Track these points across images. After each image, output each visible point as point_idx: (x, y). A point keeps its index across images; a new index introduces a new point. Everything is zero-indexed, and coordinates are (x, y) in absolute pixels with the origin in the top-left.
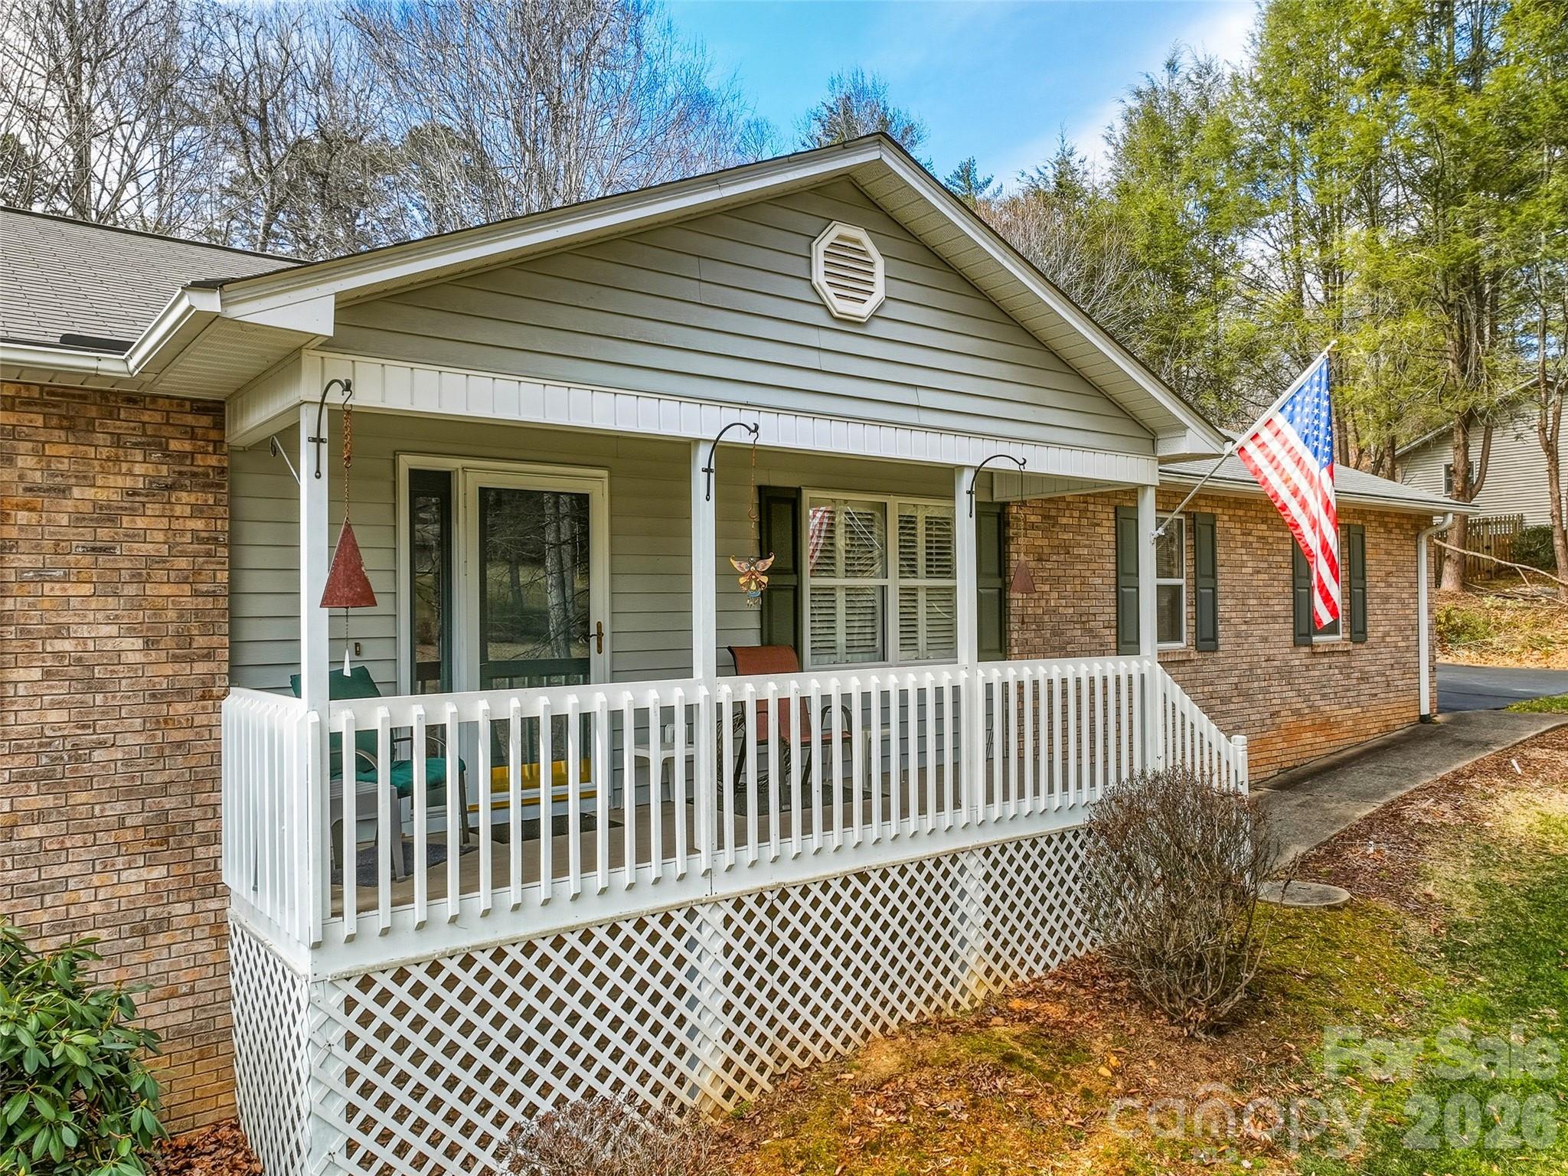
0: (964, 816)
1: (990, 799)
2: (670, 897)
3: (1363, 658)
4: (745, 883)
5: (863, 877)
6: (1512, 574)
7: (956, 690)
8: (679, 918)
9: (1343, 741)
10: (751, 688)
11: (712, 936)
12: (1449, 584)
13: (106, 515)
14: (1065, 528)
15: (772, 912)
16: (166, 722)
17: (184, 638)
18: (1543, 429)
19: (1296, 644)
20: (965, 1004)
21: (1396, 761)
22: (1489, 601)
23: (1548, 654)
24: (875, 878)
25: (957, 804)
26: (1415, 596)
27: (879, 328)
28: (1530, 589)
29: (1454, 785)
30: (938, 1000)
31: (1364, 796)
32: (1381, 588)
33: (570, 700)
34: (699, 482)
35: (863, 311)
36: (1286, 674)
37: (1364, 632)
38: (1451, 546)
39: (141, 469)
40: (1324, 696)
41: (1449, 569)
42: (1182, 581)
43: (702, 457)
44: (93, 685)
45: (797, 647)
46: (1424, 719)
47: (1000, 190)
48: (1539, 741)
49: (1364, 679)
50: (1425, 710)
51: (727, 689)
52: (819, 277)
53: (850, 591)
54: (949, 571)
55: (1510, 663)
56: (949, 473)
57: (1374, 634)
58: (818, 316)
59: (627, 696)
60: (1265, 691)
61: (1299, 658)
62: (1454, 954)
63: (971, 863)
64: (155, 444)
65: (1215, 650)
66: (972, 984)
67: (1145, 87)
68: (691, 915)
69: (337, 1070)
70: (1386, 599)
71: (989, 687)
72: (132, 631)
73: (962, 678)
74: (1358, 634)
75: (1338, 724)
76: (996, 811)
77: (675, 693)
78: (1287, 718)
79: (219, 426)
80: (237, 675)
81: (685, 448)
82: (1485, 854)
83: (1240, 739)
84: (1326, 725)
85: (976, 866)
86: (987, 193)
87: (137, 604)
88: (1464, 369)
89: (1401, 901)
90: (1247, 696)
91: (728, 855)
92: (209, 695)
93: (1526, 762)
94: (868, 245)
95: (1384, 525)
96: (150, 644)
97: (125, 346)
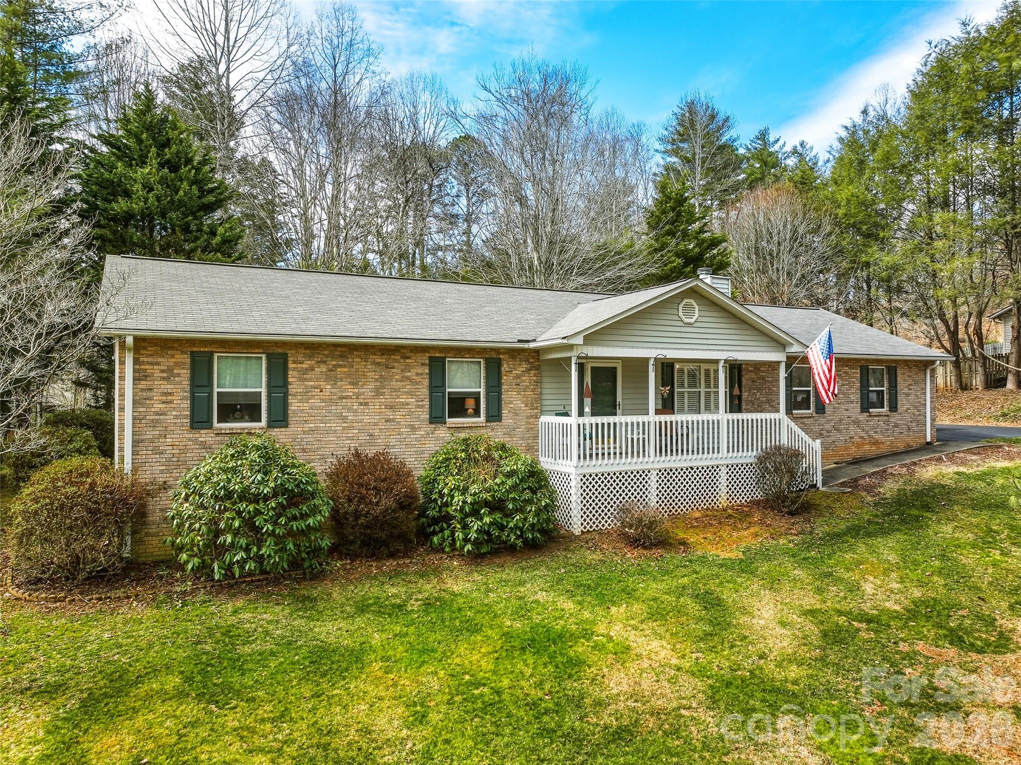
0: (720, 455)
1: (728, 452)
2: (645, 467)
3: (895, 418)
4: (662, 466)
5: (692, 469)
7: (718, 421)
8: (646, 472)
9: (884, 449)
10: (663, 418)
11: (653, 478)
13: (518, 377)
14: (763, 371)
15: (668, 474)
16: (529, 423)
17: (532, 404)
19: (862, 412)
20: (720, 506)
24: (695, 469)
25: (718, 452)
26: (925, 394)
27: (697, 325)
30: (713, 504)
31: (878, 466)
32: (906, 390)
33: (611, 419)
34: (651, 368)
35: (692, 321)
36: (857, 423)
37: (896, 407)
39: (525, 366)
40: (876, 432)
42: (811, 389)
43: (652, 362)
44: (516, 414)
45: (673, 409)
46: (928, 443)
47: (784, 145)
48: (969, 451)
49: (896, 426)
50: (929, 440)
51: (658, 418)
52: (681, 314)
53: (689, 392)
54: (716, 386)
56: (716, 362)
57: (901, 409)
58: (681, 324)
59: (629, 419)
60: (847, 429)
61: (863, 417)
63: (723, 469)
64: (527, 360)
65: (824, 413)
66: (723, 502)
67: (849, 125)
68: (649, 472)
69: (579, 493)
70: (908, 395)
71: (728, 420)
72: (523, 403)
73: (720, 418)
74: (894, 408)
75: (883, 443)
76: (730, 454)
77: (645, 418)
78: (857, 439)
79: (539, 355)
80: (542, 412)
81: (647, 360)
83: (818, 441)
84: (876, 443)
85: (724, 470)
86: (776, 147)
87: (524, 396)
90: (838, 430)
91: (658, 458)
92: (537, 417)
94: (694, 303)
95: (908, 366)
96: (526, 406)
97: (528, 341)
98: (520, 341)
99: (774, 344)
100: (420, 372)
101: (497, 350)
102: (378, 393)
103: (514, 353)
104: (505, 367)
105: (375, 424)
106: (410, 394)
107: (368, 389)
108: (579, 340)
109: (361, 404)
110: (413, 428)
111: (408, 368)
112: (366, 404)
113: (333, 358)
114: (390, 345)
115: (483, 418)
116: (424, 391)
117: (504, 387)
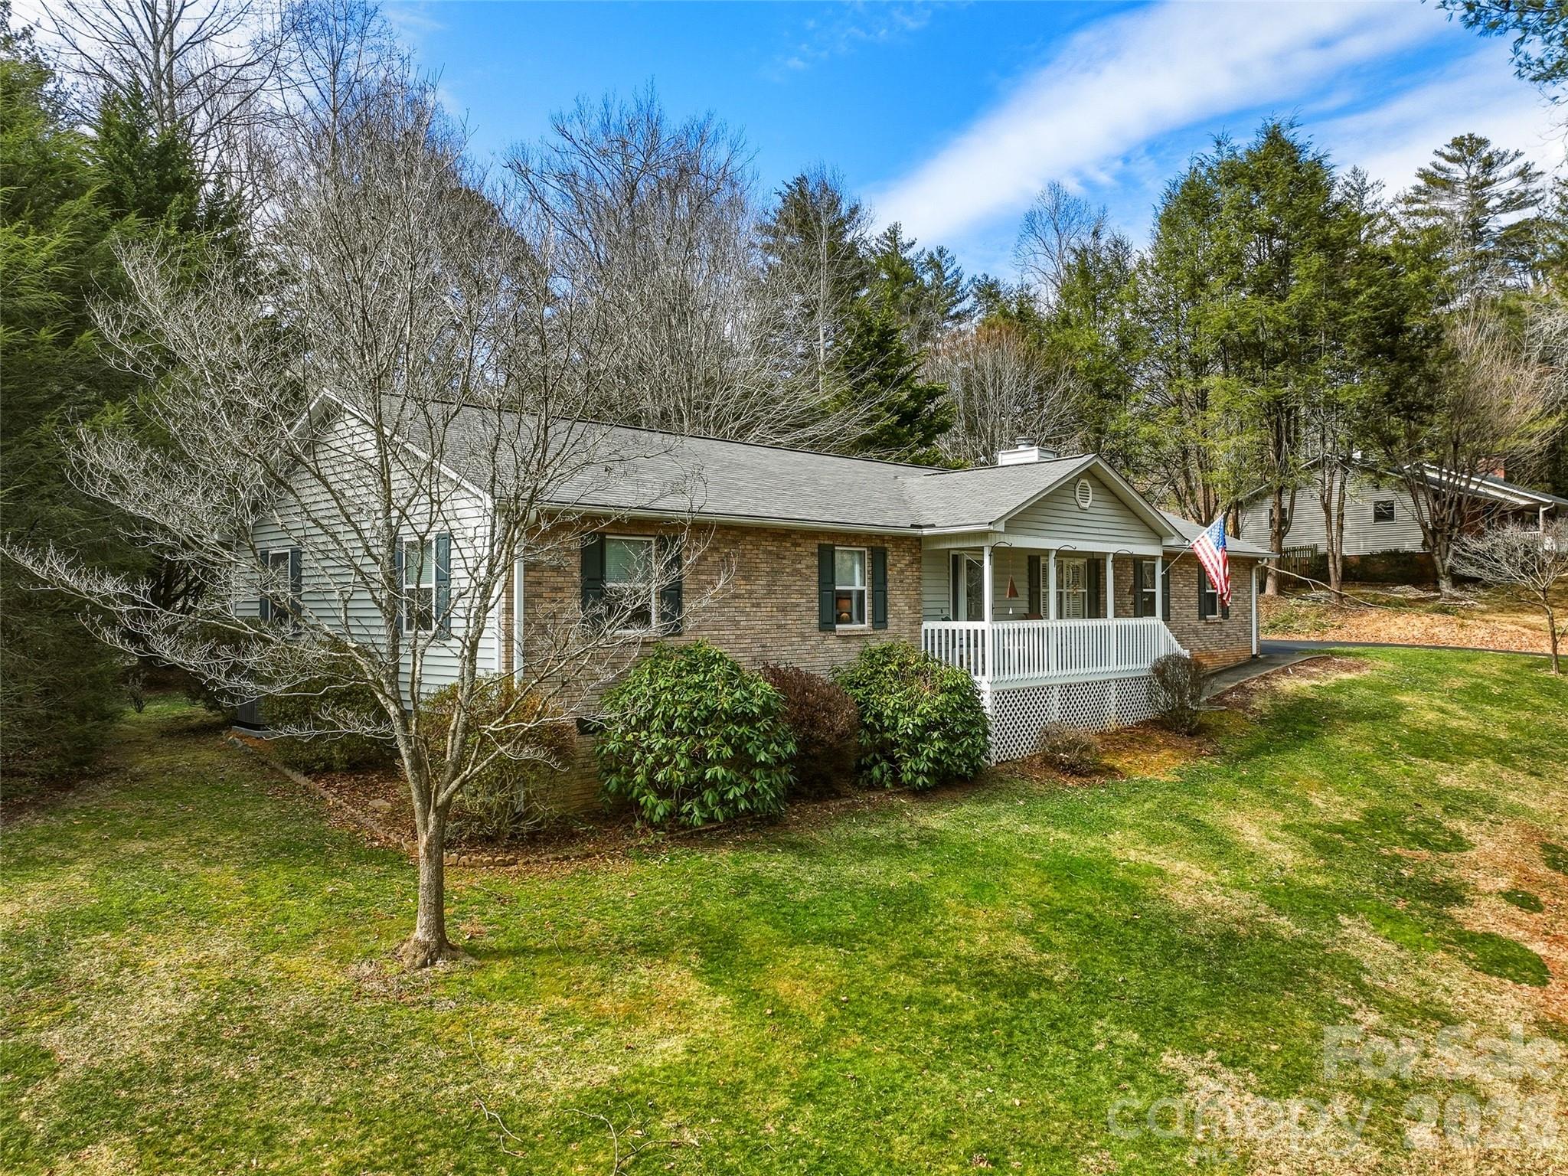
3: (1227, 626)
6: (1303, 585)
7: (1109, 627)
9: (1219, 663)
12: (1270, 590)
13: (901, 571)
16: (912, 631)
17: (915, 606)
18: (1323, 497)
19: (1200, 618)
21: (1243, 671)
22: (1293, 601)
23: (1323, 633)
27: (1090, 511)
28: (1317, 594)
29: (1265, 678)
31: (1230, 682)
32: (1235, 593)
35: (1087, 506)
36: (1196, 632)
37: (1228, 614)
38: (1271, 567)
40: (1211, 644)
41: (1270, 583)
44: (901, 620)
46: (1254, 656)
48: (1302, 663)
49: (1228, 636)
50: (1255, 652)
55: (1303, 638)
56: (1106, 555)
57: (1232, 615)
58: (1077, 509)
60: (1188, 639)
61: (1201, 625)
62: (1262, 722)
65: (1169, 620)
70: (1237, 599)
71: (1117, 626)
72: (906, 604)
73: (1110, 623)
74: (1225, 614)
75: (1218, 657)
79: (920, 544)
80: (924, 617)
81: (1047, 552)
82: (1275, 697)
84: (1211, 656)
87: (907, 596)
88: (1278, 458)
89: (1245, 710)
90: (1181, 640)
92: (920, 624)
93: (1294, 671)
95: (1236, 562)
96: (910, 609)
97: (920, 527)
98: (913, 526)
99: (1153, 536)
100: (809, 564)
101: (881, 537)
102: (770, 593)
103: (899, 540)
104: (890, 559)
105: (768, 631)
106: (801, 593)
107: (760, 585)
108: (1001, 527)
109: (753, 606)
110: (804, 637)
111: (798, 559)
112: (758, 605)
113: (726, 545)
114: (781, 528)
115: (867, 625)
116: (814, 589)
117: (889, 585)
